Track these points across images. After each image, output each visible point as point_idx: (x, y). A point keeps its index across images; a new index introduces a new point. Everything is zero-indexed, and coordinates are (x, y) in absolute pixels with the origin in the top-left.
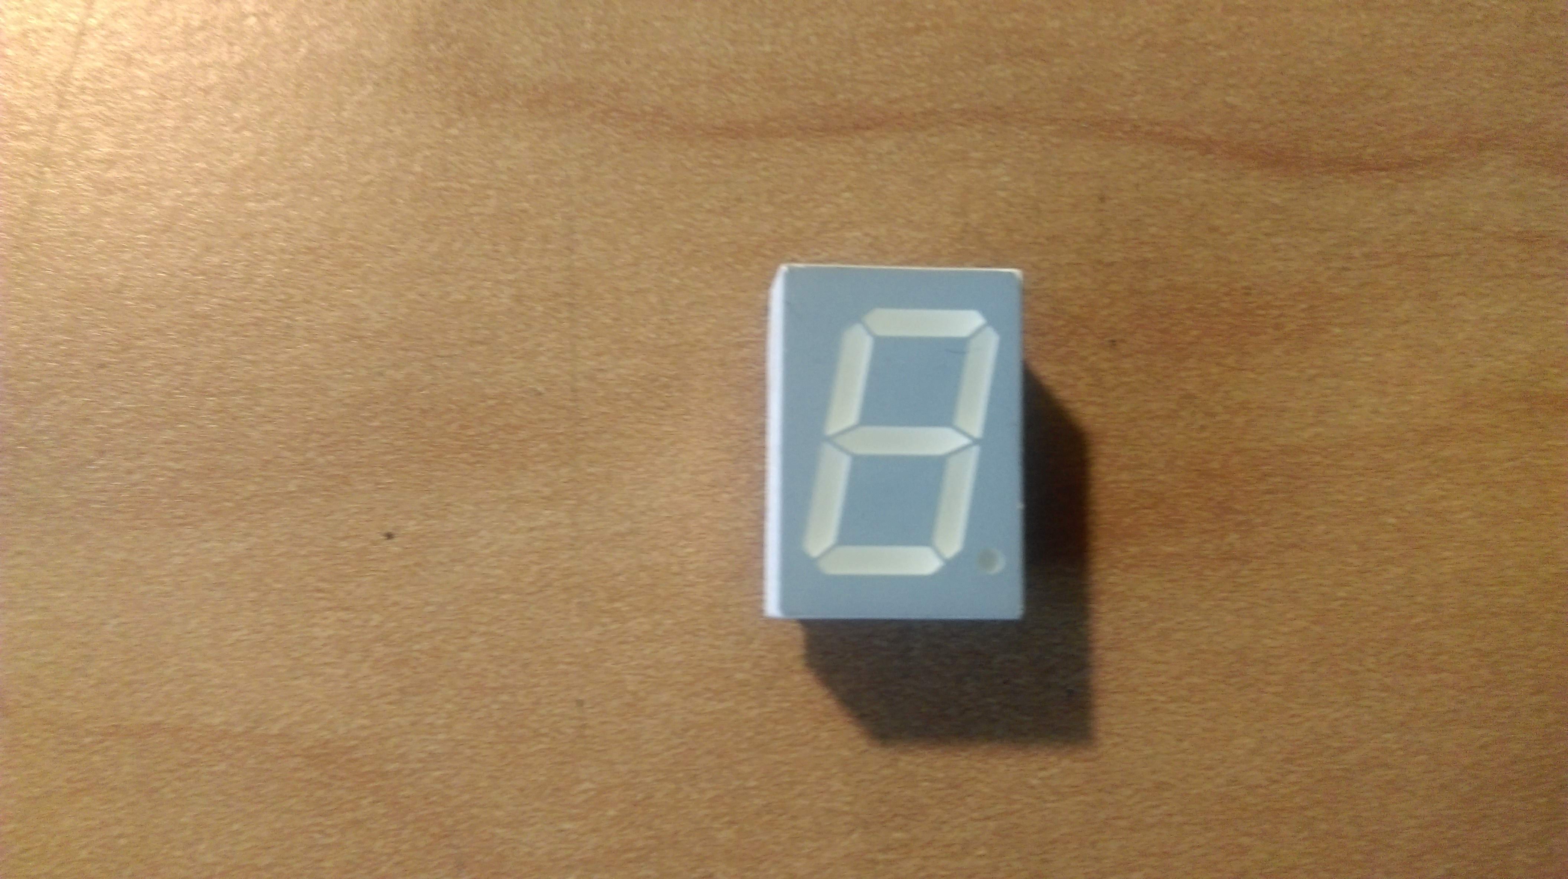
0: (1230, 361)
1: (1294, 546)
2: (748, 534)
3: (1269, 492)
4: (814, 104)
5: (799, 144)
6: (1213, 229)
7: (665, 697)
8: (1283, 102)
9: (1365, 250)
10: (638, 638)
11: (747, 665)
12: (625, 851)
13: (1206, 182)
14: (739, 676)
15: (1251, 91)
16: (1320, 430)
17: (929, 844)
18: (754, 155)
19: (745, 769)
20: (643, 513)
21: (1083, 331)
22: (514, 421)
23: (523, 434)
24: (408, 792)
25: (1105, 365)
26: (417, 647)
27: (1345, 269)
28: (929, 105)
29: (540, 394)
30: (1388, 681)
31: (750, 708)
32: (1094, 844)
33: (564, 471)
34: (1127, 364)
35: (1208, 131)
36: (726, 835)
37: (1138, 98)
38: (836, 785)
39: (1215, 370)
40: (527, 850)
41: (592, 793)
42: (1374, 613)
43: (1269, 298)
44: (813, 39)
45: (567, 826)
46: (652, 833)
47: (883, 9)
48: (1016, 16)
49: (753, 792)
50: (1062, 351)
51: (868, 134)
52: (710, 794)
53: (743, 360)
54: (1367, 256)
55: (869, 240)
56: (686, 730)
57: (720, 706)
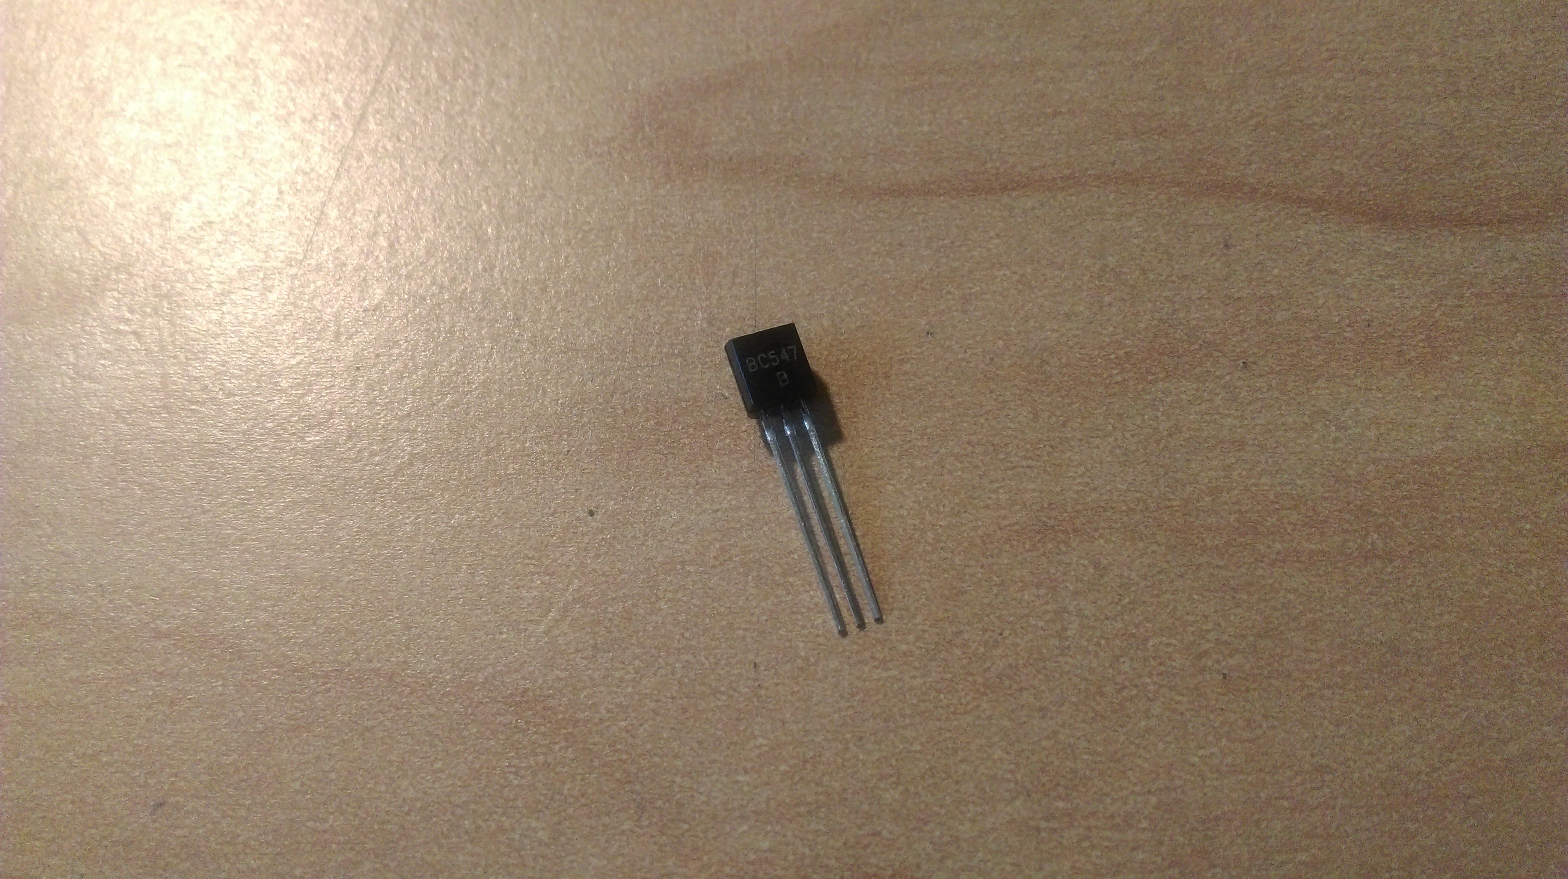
0: (1358, 382)
1: (1435, 546)
2: (910, 522)
3: (1405, 497)
4: (966, 170)
5: (954, 202)
6: (1331, 272)
7: (834, 664)
8: (1386, 171)
10: (809, 609)
11: (911, 638)
12: (797, 805)
13: (1322, 233)
14: (904, 647)
16: (1450, 443)
17: (1093, 814)
18: (915, 210)
19: (909, 733)
21: (1216, 354)
24: (597, 739)
25: (1240, 383)
26: (610, 609)
28: (1067, 172)
31: (914, 677)
32: (1257, 823)
33: (745, 462)
34: (1261, 383)
36: (891, 795)
38: (998, 753)
40: (703, 798)
41: (766, 749)
43: (1389, 329)
45: (741, 778)
46: (820, 789)
48: (1140, 103)
49: (918, 755)
51: (1014, 194)
52: (877, 755)
53: (906, 373)
55: (1016, 277)
56: (852, 696)
57: (885, 674)
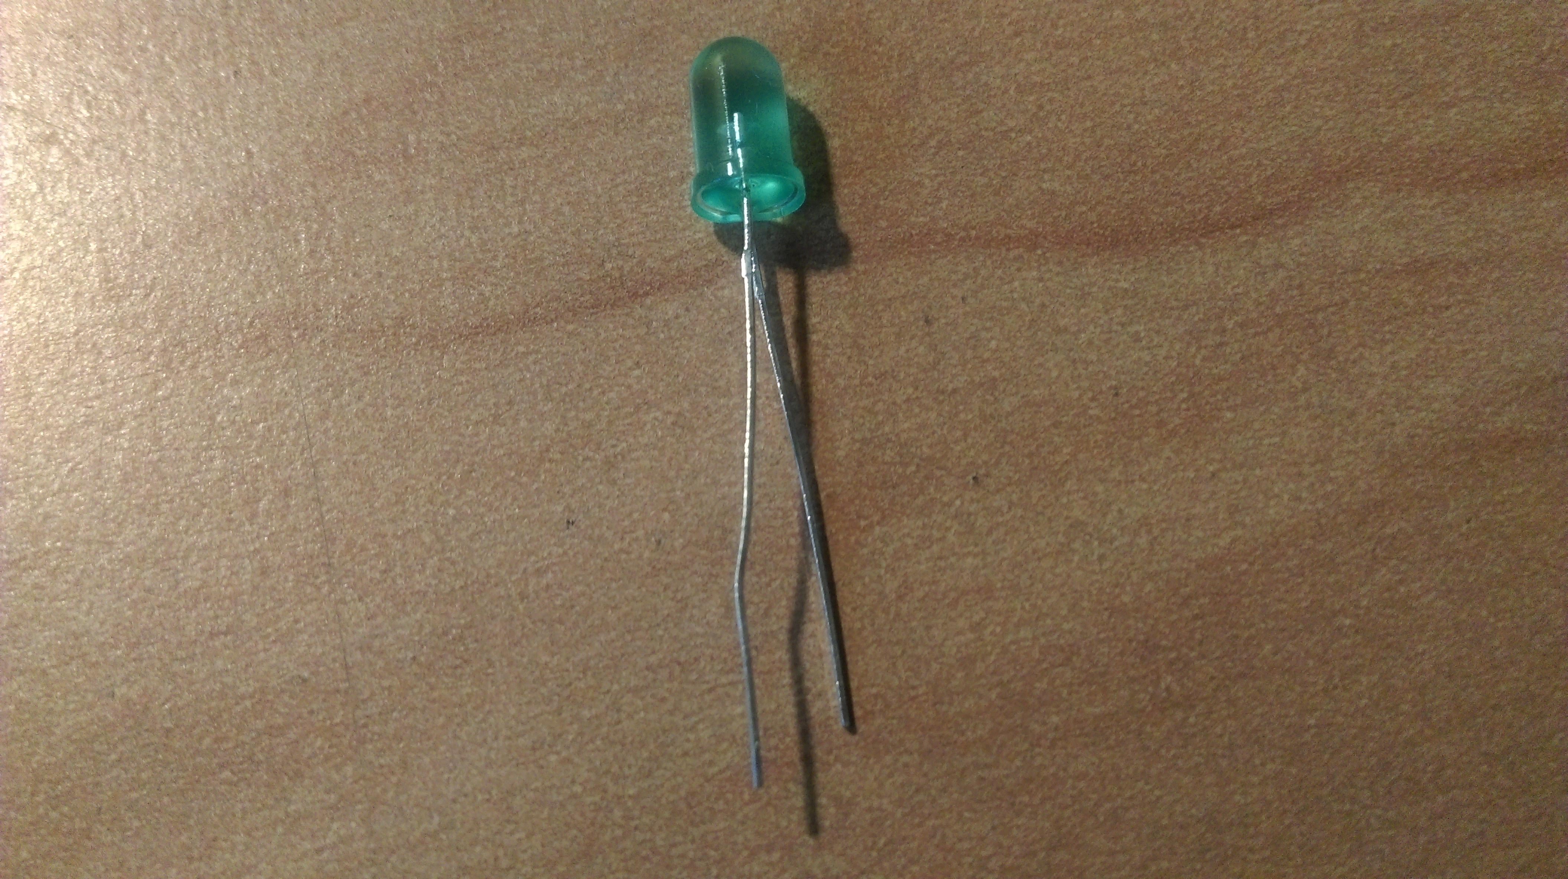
9: (1239, 319)
15: (1068, 172)
20: (454, 801)
22: (280, 721)
23: (292, 735)
27: (1221, 344)
29: (304, 681)
30: (1391, 814)
35: (1031, 224)
37: (944, 205)
39: (1100, 488)
42: (1355, 737)
44: (566, 209)
47: (640, 163)
50: (920, 500)
54: (1242, 325)
